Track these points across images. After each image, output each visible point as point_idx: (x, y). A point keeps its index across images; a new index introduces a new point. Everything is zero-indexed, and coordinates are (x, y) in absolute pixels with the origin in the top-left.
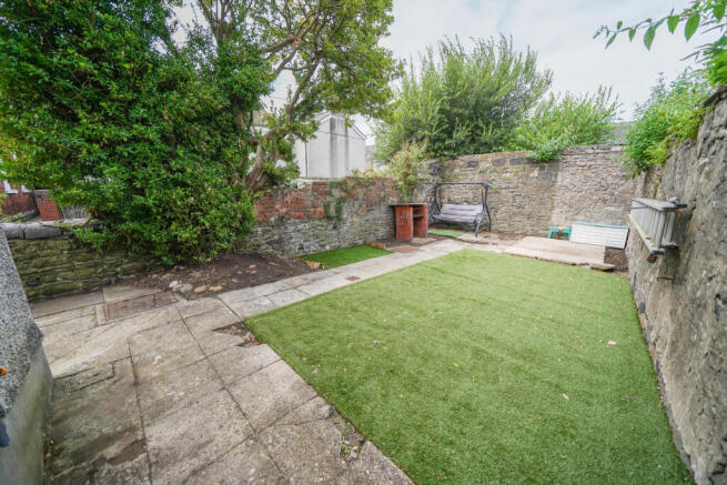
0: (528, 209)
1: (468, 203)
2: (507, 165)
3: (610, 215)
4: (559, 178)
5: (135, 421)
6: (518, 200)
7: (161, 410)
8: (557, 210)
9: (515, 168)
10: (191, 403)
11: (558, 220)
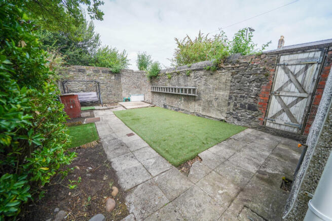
0: (113, 92)
1: (84, 91)
2: (101, 73)
3: (137, 92)
4: (122, 80)
5: (255, 178)
6: (109, 88)
7: (246, 173)
8: (123, 91)
9: (105, 75)
10: (238, 166)
11: (125, 95)
